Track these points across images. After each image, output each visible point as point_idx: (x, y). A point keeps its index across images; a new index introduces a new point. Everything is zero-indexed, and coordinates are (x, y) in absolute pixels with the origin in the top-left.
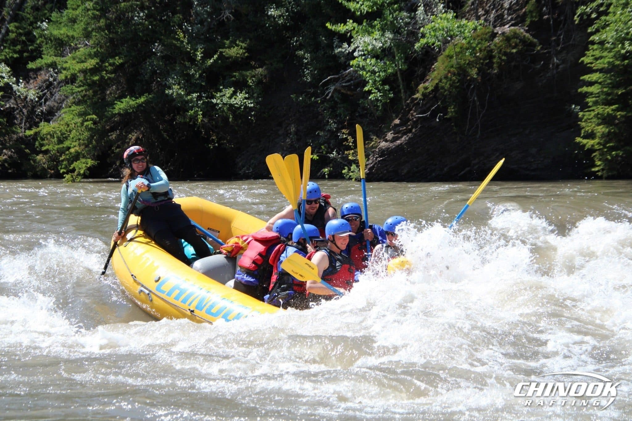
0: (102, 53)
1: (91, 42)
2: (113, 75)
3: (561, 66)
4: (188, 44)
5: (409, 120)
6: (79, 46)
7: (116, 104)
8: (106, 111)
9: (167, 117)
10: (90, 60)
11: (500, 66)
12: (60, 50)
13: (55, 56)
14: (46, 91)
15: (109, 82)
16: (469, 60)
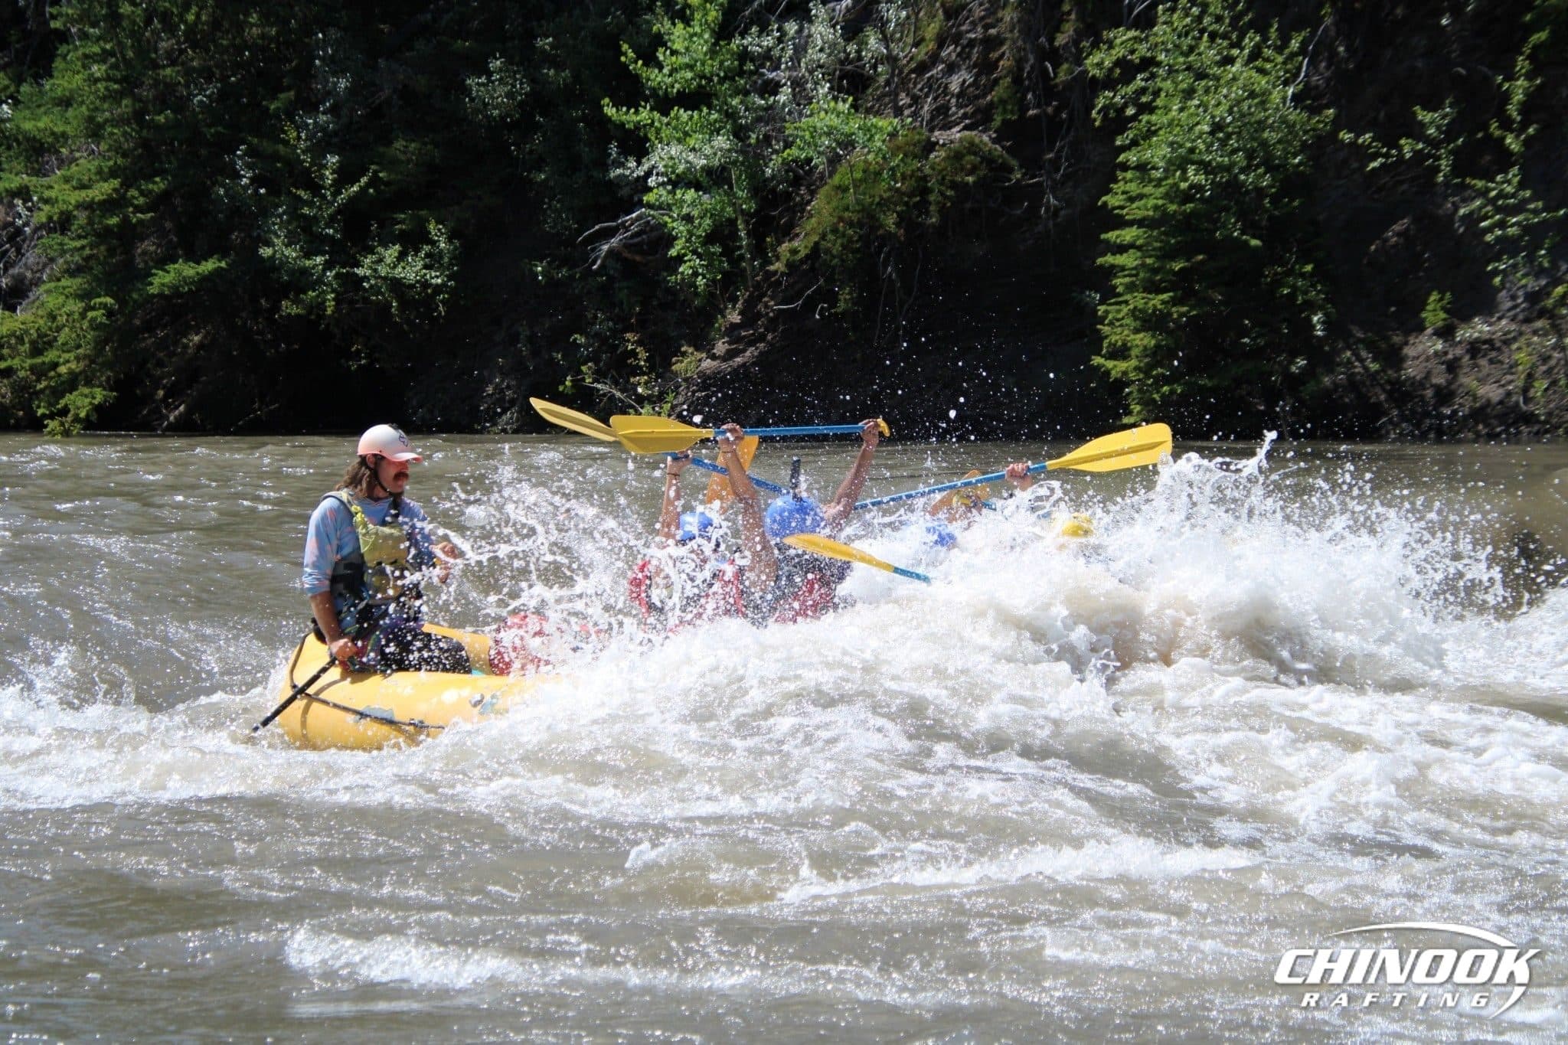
0: (125, 168)
1: (103, 146)
3: (1063, 213)
4: (304, 152)
5: (759, 315)
11: (942, 210)
15: (139, 229)
16: (881, 197)
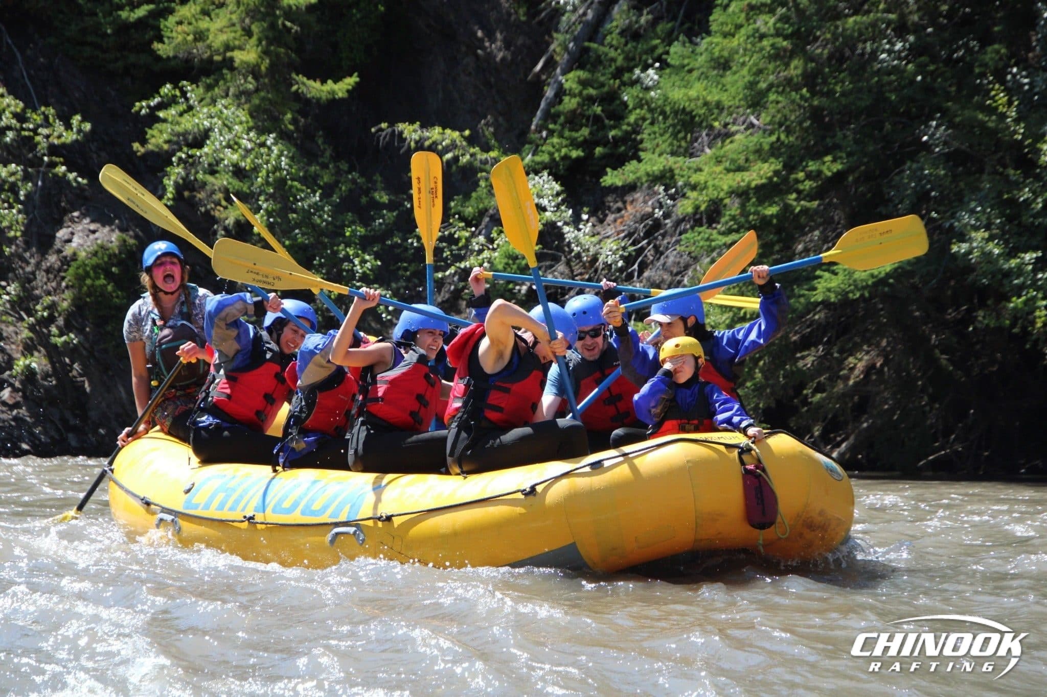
2: (815, 204)
6: (734, 128)
7: (820, 277)
8: (792, 295)
9: (951, 314)
10: (759, 164)
12: (685, 138)
13: (673, 154)
14: (645, 241)
